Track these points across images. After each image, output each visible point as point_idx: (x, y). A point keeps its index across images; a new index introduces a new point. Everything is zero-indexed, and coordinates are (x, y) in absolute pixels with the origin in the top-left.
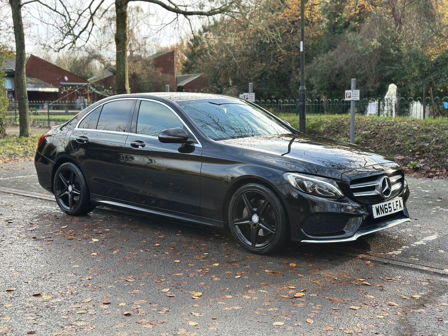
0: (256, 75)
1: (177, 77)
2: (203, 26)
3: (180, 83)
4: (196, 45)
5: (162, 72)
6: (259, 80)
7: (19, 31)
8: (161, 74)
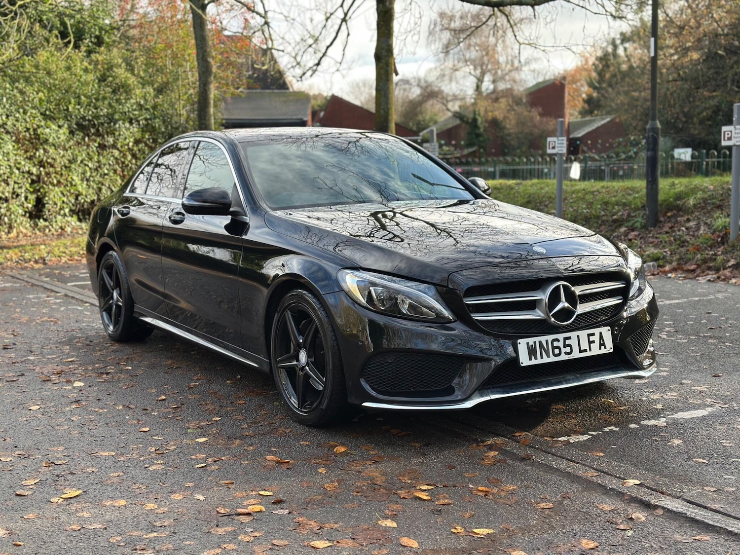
0: (705, 114)
1: (569, 123)
2: (622, 34)
3: (576, 133)
4: (607, 66)
5: (541, 115)
6: (710, 123)
7: (202, 48)
8: (538, 118)
